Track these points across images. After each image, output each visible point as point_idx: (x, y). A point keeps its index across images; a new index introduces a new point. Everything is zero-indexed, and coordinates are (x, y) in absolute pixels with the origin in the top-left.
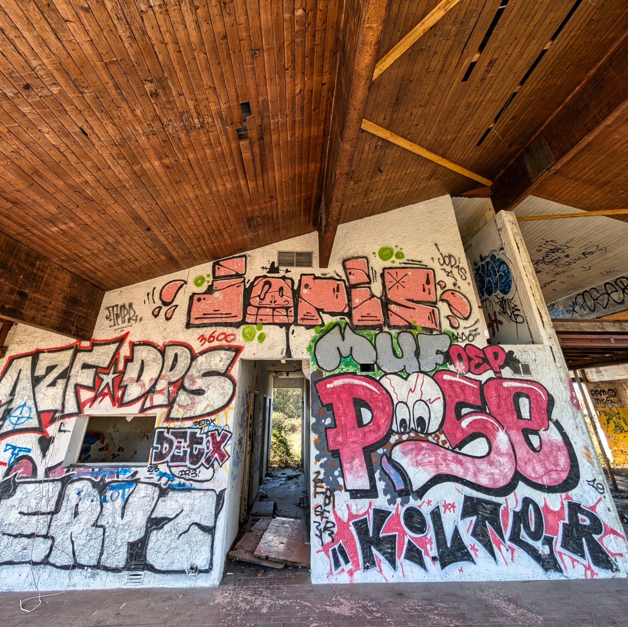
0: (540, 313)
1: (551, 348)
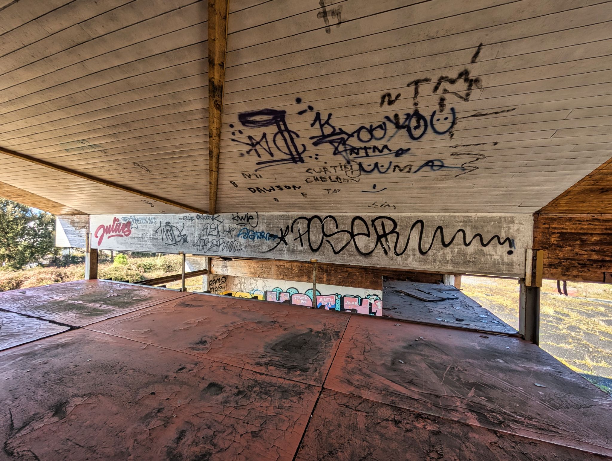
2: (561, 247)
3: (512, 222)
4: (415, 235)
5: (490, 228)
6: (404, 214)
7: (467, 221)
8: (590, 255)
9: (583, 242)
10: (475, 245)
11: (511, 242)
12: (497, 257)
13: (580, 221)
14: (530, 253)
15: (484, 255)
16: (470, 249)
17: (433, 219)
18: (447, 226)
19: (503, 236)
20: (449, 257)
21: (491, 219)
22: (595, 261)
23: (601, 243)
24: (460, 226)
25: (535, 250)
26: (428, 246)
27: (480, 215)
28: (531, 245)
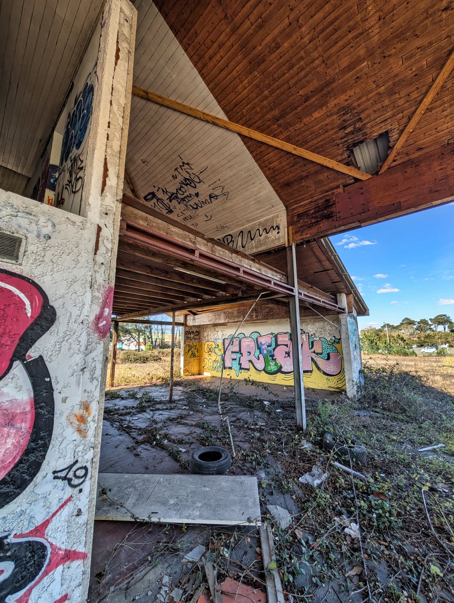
0: (106, 170)
1: (99, 229)
2: (299, 221)
3: (278, 217)
4: (240, 239)
5: (269, 224)
6: (235, 231)
7: (260, 224)
8: (311, 221)
9: (307, 215)
10: (264, 234)
11: (278, 227)
12: (273, 237)
13: (305, 205)
14: (286, 229)
15: (268, 238)
16: (262, 237)
17: (246, 228)
18: (252, 230)
19: (275, 225)
20: (254, 245)
21: (269, 219)
22: (314, 223)
23: (315, 213)
24: (257, 227)
25: (288, 228)
26: (245, 243)
27: (265, 218)
28: (286, 226)
